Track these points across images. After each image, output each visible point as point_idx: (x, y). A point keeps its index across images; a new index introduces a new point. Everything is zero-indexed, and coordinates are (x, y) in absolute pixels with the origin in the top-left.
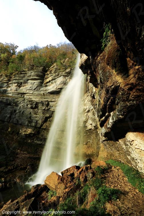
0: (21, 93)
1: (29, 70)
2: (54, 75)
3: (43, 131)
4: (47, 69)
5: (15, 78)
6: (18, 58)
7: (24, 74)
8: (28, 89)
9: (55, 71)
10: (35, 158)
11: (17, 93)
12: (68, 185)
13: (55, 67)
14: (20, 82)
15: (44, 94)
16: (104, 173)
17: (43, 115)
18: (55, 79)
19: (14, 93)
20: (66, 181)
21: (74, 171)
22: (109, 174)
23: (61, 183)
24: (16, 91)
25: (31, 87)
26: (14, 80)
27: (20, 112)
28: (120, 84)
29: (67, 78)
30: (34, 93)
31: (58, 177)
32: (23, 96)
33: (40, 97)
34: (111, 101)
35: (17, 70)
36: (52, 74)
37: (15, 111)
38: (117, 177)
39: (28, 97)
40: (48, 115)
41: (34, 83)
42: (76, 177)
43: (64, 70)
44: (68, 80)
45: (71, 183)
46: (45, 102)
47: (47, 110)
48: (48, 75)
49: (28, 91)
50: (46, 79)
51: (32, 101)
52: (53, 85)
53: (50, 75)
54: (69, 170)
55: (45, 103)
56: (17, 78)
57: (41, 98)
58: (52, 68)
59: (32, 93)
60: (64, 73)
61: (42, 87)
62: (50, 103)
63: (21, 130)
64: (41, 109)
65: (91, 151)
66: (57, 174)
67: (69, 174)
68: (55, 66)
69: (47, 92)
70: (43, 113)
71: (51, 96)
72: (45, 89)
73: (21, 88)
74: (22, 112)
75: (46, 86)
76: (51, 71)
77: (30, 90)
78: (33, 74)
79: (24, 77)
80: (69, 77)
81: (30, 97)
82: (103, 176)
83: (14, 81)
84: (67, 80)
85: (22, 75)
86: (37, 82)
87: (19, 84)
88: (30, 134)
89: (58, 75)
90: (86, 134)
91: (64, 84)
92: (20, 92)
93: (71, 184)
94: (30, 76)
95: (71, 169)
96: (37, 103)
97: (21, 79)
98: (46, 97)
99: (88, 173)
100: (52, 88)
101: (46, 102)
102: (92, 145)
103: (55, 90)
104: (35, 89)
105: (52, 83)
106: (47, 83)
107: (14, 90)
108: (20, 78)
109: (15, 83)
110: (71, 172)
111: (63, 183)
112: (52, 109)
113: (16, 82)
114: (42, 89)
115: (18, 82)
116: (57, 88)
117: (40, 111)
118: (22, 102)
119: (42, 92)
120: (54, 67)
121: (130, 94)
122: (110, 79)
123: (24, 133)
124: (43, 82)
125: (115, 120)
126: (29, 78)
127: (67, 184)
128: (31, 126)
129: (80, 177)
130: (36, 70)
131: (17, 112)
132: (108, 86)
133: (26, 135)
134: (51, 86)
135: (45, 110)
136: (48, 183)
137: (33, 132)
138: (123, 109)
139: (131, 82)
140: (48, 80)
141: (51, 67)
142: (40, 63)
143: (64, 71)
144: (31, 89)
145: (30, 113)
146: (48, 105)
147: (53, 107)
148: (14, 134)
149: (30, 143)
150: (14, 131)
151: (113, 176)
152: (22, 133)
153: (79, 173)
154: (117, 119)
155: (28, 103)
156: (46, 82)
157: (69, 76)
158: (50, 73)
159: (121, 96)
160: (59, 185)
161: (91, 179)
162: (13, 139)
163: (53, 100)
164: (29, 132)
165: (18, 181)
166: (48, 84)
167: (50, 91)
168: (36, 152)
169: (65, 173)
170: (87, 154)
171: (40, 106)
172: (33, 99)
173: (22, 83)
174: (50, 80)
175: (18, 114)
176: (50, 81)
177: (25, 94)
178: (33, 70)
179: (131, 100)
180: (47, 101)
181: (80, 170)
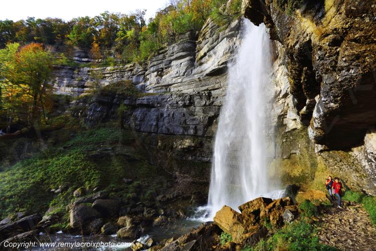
0: (165, 86)
1: (169, 45)
2: (211, 40)
3: (209, 141)
4: (197, 32)
5: (152, 64)
6: (150, 30)
7: (163, 53)
8: (172, 76)
9: (211, 32)
10: (201, 184)
11: (160, 86)
12: (251, 227)
13: (210, 26)
14: (161, 68)
15: (199, 78)
16: (320, 214)
17: (205, 115)
18: (213, 48)
19: (156, 87)
20: (247, 221)
21: (260, 205)
22: (331, 216)
23: (238, 223)
24: (158, 83)
25: (177, 73)
26: (151, 67)
27: (169, 115)
28: (310, 36)
29: (235, 39)
30: (184, 80)
31: (233, 215)
32: (168, 89)
33: (194, 85)
34: (305, 74)
35: (152, 51)
36: (207, 40)
37: (162, 115)
38: (350, 223)
39: (176, 89)
40: (212, 114)
41: (181, 64)
42: (262, 217)
43: (227, 25)
44: (237, 43)
45: (254, 225)
46: (203, 92)
47: (209, 105)
48: (201, 43)
49: (174, 80)
50: (199, 51)
51: (183, 94)
52: (212, 60)
53: (204, 42)
54: (250, 204)
55: (204, 95)
56: (155, 63)
57: (197, 86)
58: (205, 28)
59: (181, 82)
60: (227, 31)
61: (194, 68)
62: (212, 92)
63: (176, 143)
64: (199, 105)
65: (300, 170)
66: (231, 209)
67: (252, 211)
68: (210, 24)
69: (205, 74)
70: (204, 112)
71: (213, 79)
72: (200, 71)
73: (163, 77)
74: (171, 116)
75: (201, 64)
76: (204, 34)
77: (177, 77)
78: (176, 49)
79: (164, 57)
80: (238, 36)
81: (179, 88)
82: (315, 220)
83: (152, 69)
84: (235, 44)
85: (161, 56)
86: (185, 61)
87: (160, 71)
88: (189, 147)
89: (218, 38)
90: (286, 139)
91: (231, 53)
92: (164, 84)
93: (255, 227)
94: (173, 53)
95: (255, 202)
96: (191, 96)
97: (161, 63)
98: (203, 82)
99: (284, 211)
100: (210, 64)
101: (206, 92)
102: (300, 159)
103: (216, 67)
104: (184, 73)
105: (210, 56)
106: (202, 58)
107: (154, 83)
108: (159, 62)
109: (153, 72)
110: (254, 208)
111: (241, 224)
112: (217, 103)
113: (154, 69)
114: (195, 71)
115: (158, 69)
116: (220, 63)
117: (197, 109)
118: (169, 100)
119: (196, 76)
120: (208, 25)
121: (338, 53)
122: (291, 29)
123: (180, 147)
124: (195, 59)
125: (322, 113)
126: (172, 58)
127: (248, 226)
128: (188, 135)
129: (269, 217)
130: (179, 42)
131: (165, 115)
132: (289, 47)
133: (184, 149)
134: (208, 62)
135: (207, 106)
136: (218, 221)
137: (193, 145)
138: (331, 89)
139: (331, 26)
140: (202, 53)
141: (203, 27)
142: (183, 26)
143: (227, 28)
144: (177, 75)
145: (184, 114)
146: (209, 96)
147: (219, 98)
148: (166, 149)
149: (191, 161)
150: (166, 145)
151: (340, 220)
152: (177, 147)
153: (267, 210)
154: (326, 111)
155: (178, 99)
156: (199, 57)
157: (238, 33)
158: (203, 40)
159: (318, 62)
160: (234, 227)
161: (290, 222)
162: (167, 156)
163: (217, 86)
164: (187, 144)
165: (181, 214)
166: (203, 60)
167: (208, 71)
168: (202, 174)
169: (244, 209)
170: (292, 176)
171: (197, 100)
172: (185, 91)
173: (162, 69)
174: (206, 51)
175: (167, 118)
176: (205, 54)
177: (171, 85)
178: (175, 43)
179: (342, 69)
180: (207, 90)
181: (271, 205)
